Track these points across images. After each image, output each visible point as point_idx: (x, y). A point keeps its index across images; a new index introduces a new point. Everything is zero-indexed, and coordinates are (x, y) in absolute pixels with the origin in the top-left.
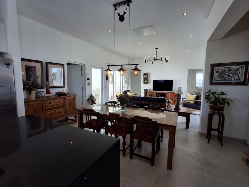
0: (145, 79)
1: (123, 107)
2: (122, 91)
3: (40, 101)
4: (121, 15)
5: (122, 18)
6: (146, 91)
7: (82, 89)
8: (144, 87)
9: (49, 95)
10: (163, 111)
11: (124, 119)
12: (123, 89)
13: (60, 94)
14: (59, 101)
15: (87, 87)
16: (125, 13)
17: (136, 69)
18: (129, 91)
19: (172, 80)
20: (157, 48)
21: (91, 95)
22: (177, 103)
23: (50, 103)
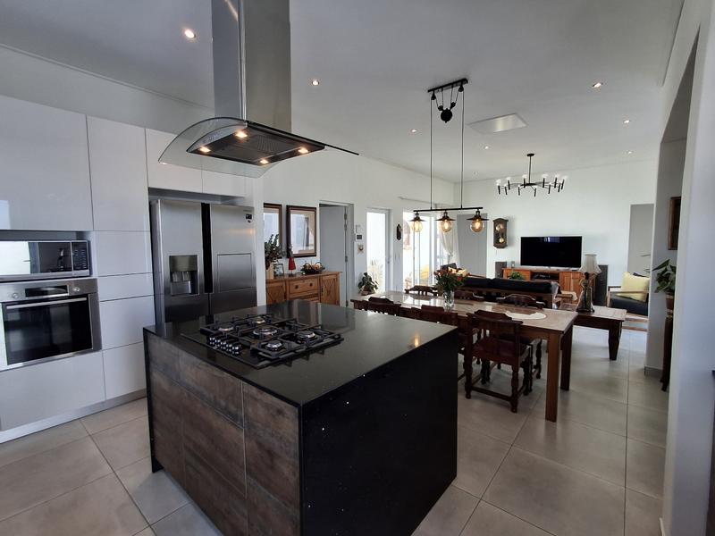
0: (497, 236)
1: (449, 297)
2: (435, 268)
3: (282, 281)
4: (444, 109)
5: (446, 116)
6: (501, 266)
7: (346, 261)
8: (494, 256)
9: (294, 272)
10: (540, 308)
11: (453, 317)
12: (438, 260)
13: (309, 271)
14: (311, 285)
15: (357, 256)
16: (453, 105)
17: (478, 217)
18: (453, 266)
19: (580, 238)
20: (531, 155)
21: (366, 274)
22: (584, 295)
23: (297, 287)
